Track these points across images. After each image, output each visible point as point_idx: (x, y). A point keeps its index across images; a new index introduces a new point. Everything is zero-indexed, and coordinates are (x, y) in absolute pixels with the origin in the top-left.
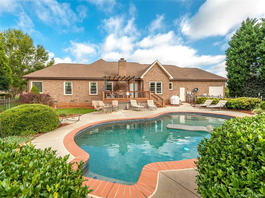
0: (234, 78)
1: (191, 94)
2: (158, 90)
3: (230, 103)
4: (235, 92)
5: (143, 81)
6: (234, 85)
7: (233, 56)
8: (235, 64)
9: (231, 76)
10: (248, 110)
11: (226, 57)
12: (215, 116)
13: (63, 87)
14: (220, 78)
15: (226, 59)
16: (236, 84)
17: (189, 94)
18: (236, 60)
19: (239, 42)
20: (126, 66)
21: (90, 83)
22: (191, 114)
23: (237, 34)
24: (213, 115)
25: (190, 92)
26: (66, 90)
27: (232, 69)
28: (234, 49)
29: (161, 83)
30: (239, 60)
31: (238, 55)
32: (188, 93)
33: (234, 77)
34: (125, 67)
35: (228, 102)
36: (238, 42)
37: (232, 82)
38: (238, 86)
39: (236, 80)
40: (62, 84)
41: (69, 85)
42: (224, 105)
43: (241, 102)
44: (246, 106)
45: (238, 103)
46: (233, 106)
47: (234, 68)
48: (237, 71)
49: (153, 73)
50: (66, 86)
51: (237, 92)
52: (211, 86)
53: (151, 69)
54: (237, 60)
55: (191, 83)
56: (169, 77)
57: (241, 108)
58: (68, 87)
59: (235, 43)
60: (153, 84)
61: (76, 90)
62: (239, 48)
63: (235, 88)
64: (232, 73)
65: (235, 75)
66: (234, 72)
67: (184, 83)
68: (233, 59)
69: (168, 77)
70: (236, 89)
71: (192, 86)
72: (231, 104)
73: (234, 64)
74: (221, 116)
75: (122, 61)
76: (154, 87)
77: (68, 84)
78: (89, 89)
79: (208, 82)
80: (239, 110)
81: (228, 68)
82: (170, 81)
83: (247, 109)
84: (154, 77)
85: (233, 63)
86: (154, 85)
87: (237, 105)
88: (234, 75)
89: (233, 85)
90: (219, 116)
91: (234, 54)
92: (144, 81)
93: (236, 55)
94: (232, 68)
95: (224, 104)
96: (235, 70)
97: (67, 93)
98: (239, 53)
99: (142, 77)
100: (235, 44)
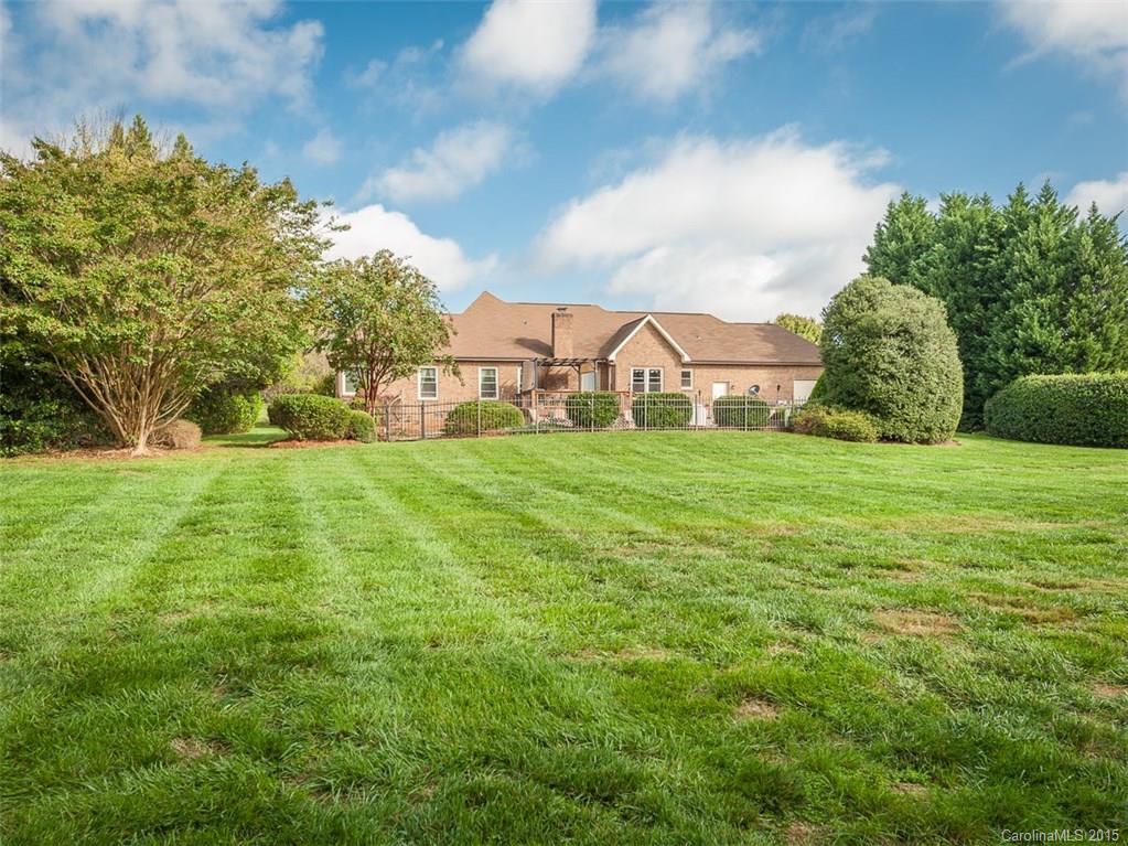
2: (652, 388)
5: (614, 366)
13: (416, 379)
20: (572, 329)
21: (480, 368)
26: (424, 386)
29: (659, 372)
34: (570, 331)
41: (428, 374)
49: (639, 346)
50: (422, 378)
52: (799, 378)
53: (636, 335)
55: (744, 373)
56: (681, 357)
58: (428, 380)
60: (638, 375)
61: (446, 387)
67: (723, 373)
69: (677, 356)
71: (746, 378)
75: (563, 315)
76: (643, 381)
77: (425, 372)
78: (478, 385)
79: (791, 370)
82: (684, 365)
84: (641, 357)
86: (643, 377)
92: (617, 367)
97: (424, 395)
99: (612, 357)
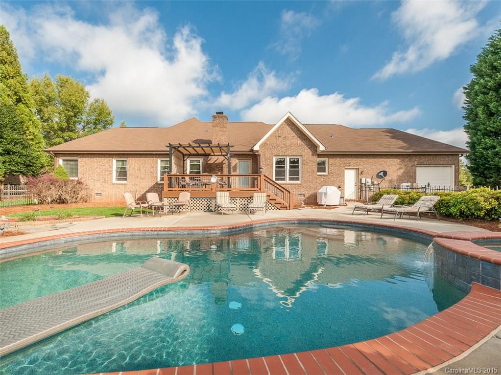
0: (484, 149)
1: (370, 184)
2: (291, 173)
3: (447, 203)
4: (488, 180)
5: (259, 155)
6: (485, 164)
7: (481, 97)
8: (487, 114)
9: (475, 143)
10: (493, 219)
11: (466, 102)
12: (391, 231)
13: (111, 167)
14: (445, 148)
15: (465, 106)
16: (489, 161)
17: (367, 184)
18: (488, 107)
19: (495, 64)
20: (226, 127)
21: (159, 160)
22: (337, 225)
23: (491, 46)
24: (385, 228)
25: (369, 180)
26: (118, 173)
27: (479, 128)
28: (482, 81)
29: (298, 160)
30: (497, 104)
31: (494, 94)
32: (363, 181)
33: (483, 146)
34: (225, 129)
35: (442, 200)
36: (493, 64)
37: (480, 158)
38: (495, 165)
39: (490, 152)
40: (110, 162)
42: (431, 206)
43: (471, 199)
44: (487, 210)
45: (465, 203)
46: (453, 210)
47: (484, 124)
48: (491, 132)
49: (281, 139)
50: (117, 167)
51: (492, 180)
52: (422, 165)
53: (278, 130)
54: (491, 105)
55: (372, 161)
56: (317, 147)
57: (473, 214)
58: (121, 168)
59: (485, 67)
61: (133, 173)
62: (497, 76)
63: (486, 172)
64: (478, 137)
65: (485, 140)
66: (484, 135)
68: (481, 104)
69: (314, 146)
70: (490, 173)
71: (373, 165)
72: (449, 206)
73: (483, 114)
74: (403, 233)
75: (220, 117)
76: (284, 167)
77: (121, 163)
78: (157, 172)
79: (414, 158)
80: (469, 220)
81: (469, 126)
82: (319, 155)
83: (490, 217)
84: (282, 148)
85: (480, 112)
86: (284, 164)
87: (464, 207)
88: (483, 140)
89: (483, 165)
90: (399, 233)
91: (484, 93)
92: (262, 156)
93: (488, 94)
94: (480, 125)
95: (431, 204)
96: (486, 129)
97: (119, 179)
98: (497, 88)
99: (256, 148)
100: (485, 69)
